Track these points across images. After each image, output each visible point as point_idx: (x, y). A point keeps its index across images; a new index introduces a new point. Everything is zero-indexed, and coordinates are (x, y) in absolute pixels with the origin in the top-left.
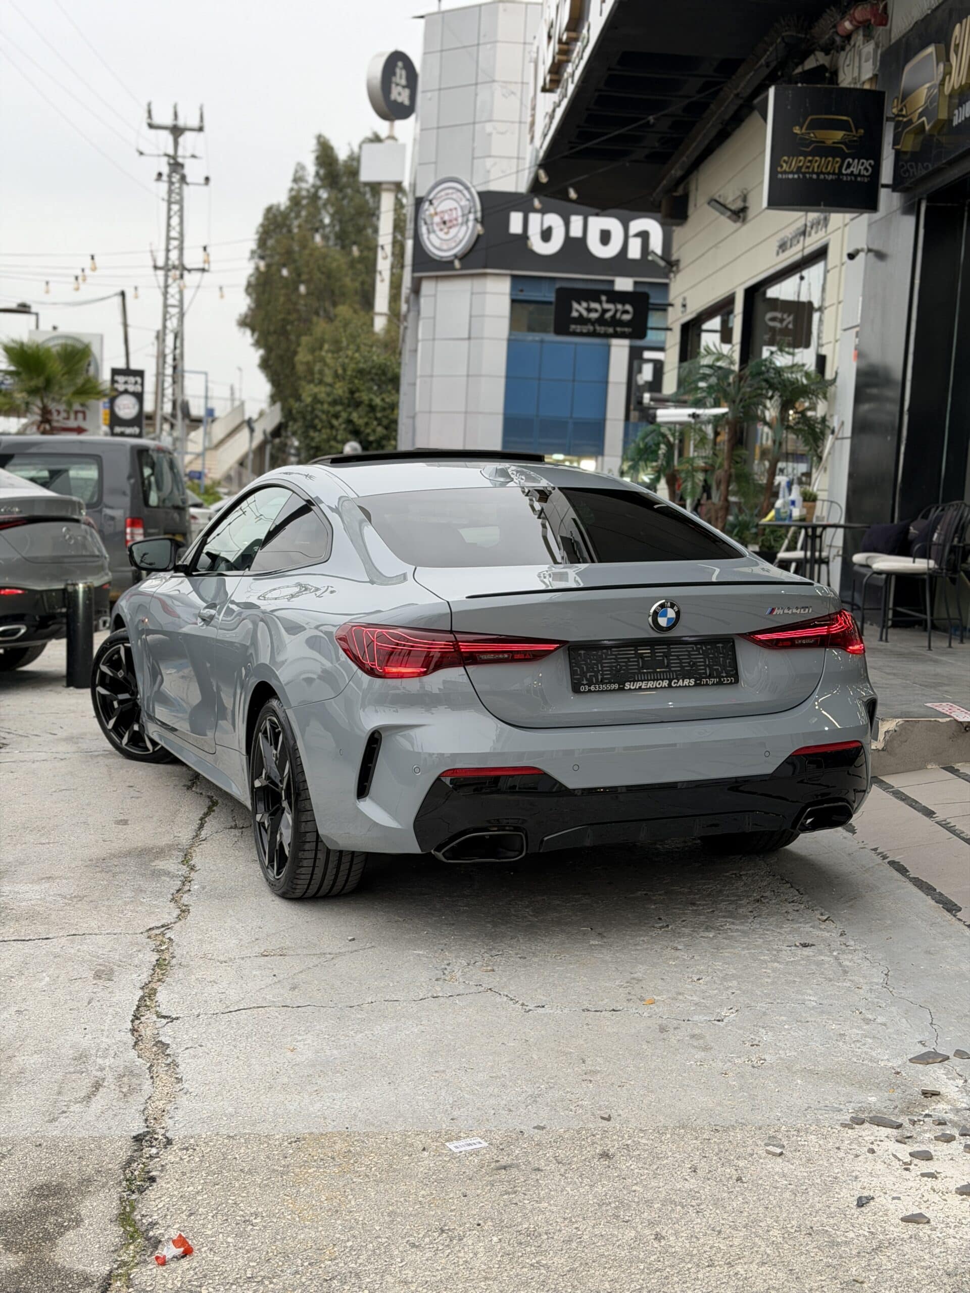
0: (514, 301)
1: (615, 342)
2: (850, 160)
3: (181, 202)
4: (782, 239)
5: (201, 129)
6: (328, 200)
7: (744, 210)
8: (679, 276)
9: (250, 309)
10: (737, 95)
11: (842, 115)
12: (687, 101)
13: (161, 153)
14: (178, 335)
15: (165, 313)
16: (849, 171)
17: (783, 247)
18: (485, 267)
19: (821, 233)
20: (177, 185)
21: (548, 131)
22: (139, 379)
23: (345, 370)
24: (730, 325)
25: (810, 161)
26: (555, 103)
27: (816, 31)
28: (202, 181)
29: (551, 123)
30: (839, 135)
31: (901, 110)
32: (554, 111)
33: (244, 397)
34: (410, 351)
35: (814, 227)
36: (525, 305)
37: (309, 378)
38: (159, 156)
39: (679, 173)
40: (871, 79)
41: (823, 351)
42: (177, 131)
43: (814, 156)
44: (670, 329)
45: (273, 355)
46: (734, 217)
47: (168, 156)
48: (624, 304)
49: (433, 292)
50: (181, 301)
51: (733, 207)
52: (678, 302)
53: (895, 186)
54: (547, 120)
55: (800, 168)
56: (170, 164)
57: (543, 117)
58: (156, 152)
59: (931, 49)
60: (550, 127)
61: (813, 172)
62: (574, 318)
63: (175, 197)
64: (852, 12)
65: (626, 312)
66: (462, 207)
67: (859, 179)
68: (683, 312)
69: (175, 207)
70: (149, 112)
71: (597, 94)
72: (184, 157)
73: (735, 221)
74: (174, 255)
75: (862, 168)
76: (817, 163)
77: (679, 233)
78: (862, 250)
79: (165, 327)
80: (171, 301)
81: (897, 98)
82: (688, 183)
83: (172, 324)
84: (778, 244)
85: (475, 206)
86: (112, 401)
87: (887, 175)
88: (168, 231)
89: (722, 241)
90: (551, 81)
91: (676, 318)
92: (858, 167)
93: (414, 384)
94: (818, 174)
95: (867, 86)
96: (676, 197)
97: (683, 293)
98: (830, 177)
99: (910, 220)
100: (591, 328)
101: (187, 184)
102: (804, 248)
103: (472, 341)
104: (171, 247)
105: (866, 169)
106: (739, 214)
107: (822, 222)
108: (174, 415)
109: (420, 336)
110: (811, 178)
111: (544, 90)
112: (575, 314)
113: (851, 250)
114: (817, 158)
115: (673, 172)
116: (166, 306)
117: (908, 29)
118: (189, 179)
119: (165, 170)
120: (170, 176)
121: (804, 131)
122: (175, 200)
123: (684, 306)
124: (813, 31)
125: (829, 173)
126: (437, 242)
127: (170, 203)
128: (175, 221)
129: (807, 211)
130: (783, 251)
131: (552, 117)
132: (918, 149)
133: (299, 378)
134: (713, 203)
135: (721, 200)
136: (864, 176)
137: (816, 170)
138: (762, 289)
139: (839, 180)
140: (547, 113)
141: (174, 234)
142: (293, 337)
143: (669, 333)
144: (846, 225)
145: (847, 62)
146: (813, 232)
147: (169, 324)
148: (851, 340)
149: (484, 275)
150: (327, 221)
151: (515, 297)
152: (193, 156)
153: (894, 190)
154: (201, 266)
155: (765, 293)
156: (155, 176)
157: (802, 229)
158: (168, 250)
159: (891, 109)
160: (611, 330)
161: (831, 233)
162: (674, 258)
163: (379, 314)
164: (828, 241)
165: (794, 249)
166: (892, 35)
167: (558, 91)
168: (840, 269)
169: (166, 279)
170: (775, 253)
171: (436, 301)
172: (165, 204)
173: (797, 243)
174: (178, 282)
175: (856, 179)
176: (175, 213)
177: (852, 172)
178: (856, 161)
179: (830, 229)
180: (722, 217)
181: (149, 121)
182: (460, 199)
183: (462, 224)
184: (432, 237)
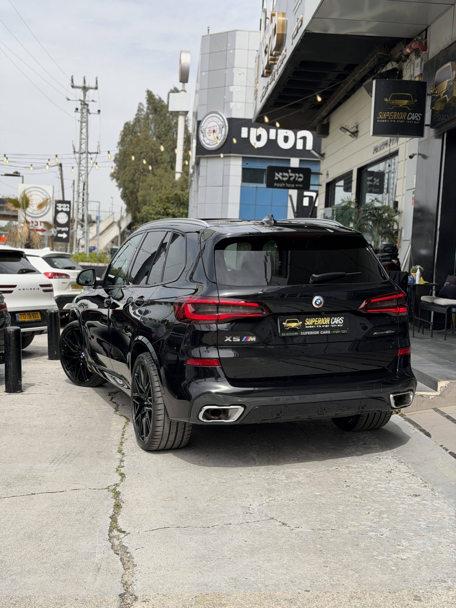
0: (243, 169)
1: (290, 190)
2: (411, 114)
3: (87, 122)
4: (376, 147)
5: (96, 88)
6: (153, 119)
7: (357, 132)
8: (325, 161)
9: (116, 169)
10: (354, 80)
13: (78, 99)
14: (85, 184)
15: (79, 173)
16: (410, 119)
17: (376, 150)
18: (230, 153)
19: (395, 145)
20: (85, 114)
21: (264, 96)
22: (68, 205)
23: (161, 199)
24: (350, 184)
25: (392, 114)
26: (268, 82)
27: (392, 52)
28: (97, 112)
29: (266, 91)
30: (406, 102)
31: (435, 91)
32: (268, 86)
34: (195, 191)
36: (249, 171)
37: (144, 203)
38: (77, 101)
39: (325, 114)
40: (419, 76)
41: (397, 200)
42: (85, 89)
43: (394, 112)
44: (321, 185)
45: (127, 192)
46: (353, 135)
47: (80, 100)
48: (299, 174)
49: (205, 164)
50: (87, 168)
51: (351, 131)
52: (324, 173)
53: (432, 126)
55: (387, 117)
56: (81, 104)
57: (262, 88)
58: (75, 99)
59: (449, 64)
60: (265, 93)
61: (394, 119)
62: (276, 180)
63: (84, 120)
64: (410, 44)
65: (300, 177)
66: (219, 125)
67: (415, 122)
68: (327, 178)
69: (84, 124)
70: (72, 80)
71: (289, 79)
72: (88, 101)
73: (353, 137)
74: (83, 146)
75: (416, 117)
76: (396, 115)
77: (324, 141)
78: (416, 154)
79: (79, 180)
80: (82, 168)
81: (433, 85)
82: (329, 119)
83: (83, 178)
84: (373, 149)
85: (225, 125)
86: (56, 215)
87: (428, 120)
88: (81, 135)
89: (346, 146)
90: (266, 72)
91: (324, 180)
92: (415, 117)
93: (196, 207)
94: (396, 120)
95: (417, 79)
96: (323, 125)
97: (327, 168)
98: (402, 121)
99: (439, 141)
100: (283, 185)
101: (90, 113)
102: (387, 151)
103: (224, 187)
104: (82, 143)
105: (418, 118)
106: (355, 134)
107: (395, 141)
109: (199, 185)
110: (393, 122)
111: (263, 76)
112: (276, 178)
113: (410, 154)
114: (396, 113)
115: (322, 113)
116: (79, 170)
117: (437, 54)
119: (79, 107)
120: (82, 110)
121: (389, 100)
122: (84, 122)
123: (328, 175)
124: (391, 52)
125: (401, 120)
126: (208, 142)
127: (82, 122)
128: (84, 131)
129: (389, 137)
130: (376, 152)
131: (267, 89)
132: (443, 109)
133: (140, 203)
134: (343, 129)
135: (346, 128)
136: (417, 121)
137: (395, 118)
138: (366, 169)
139: (405, 123)
140: (264, 87)
141: (83, 137)
142: (137, 183)
143: (320, 187)
144: (407, 142)
145: (408, 67)
146: (391, 144)
147: (81, 178)
148: (411, 196)
149: (230, 156)
151: (244, 167)
152: (93, 101)
153: (431, 127)
154: (96, 151)
156: (74, 110)
157: (385, 143)
159: (429, 90)
160: (293, 186)
161: (401, 145)
162: (322, 152)
163: (177, 172)
164: (399, 148)
165: (382, 152)
166: (430, 56)
167: (270, 77)
168: (405, 162)
169: (80, 158)
170: (372, 153)
171: (207, 168)
172: (79, 123)
173: (384, 148)
174: (85, 159)
175: (413, 122)
176: (84, 127)
177: (412, 119)
178: (413, 114)
179: (399, 143)
180: (346, 135)
181: (72, 84)
182: (219, 122)
183: (219, 133)
184: (205, 139)
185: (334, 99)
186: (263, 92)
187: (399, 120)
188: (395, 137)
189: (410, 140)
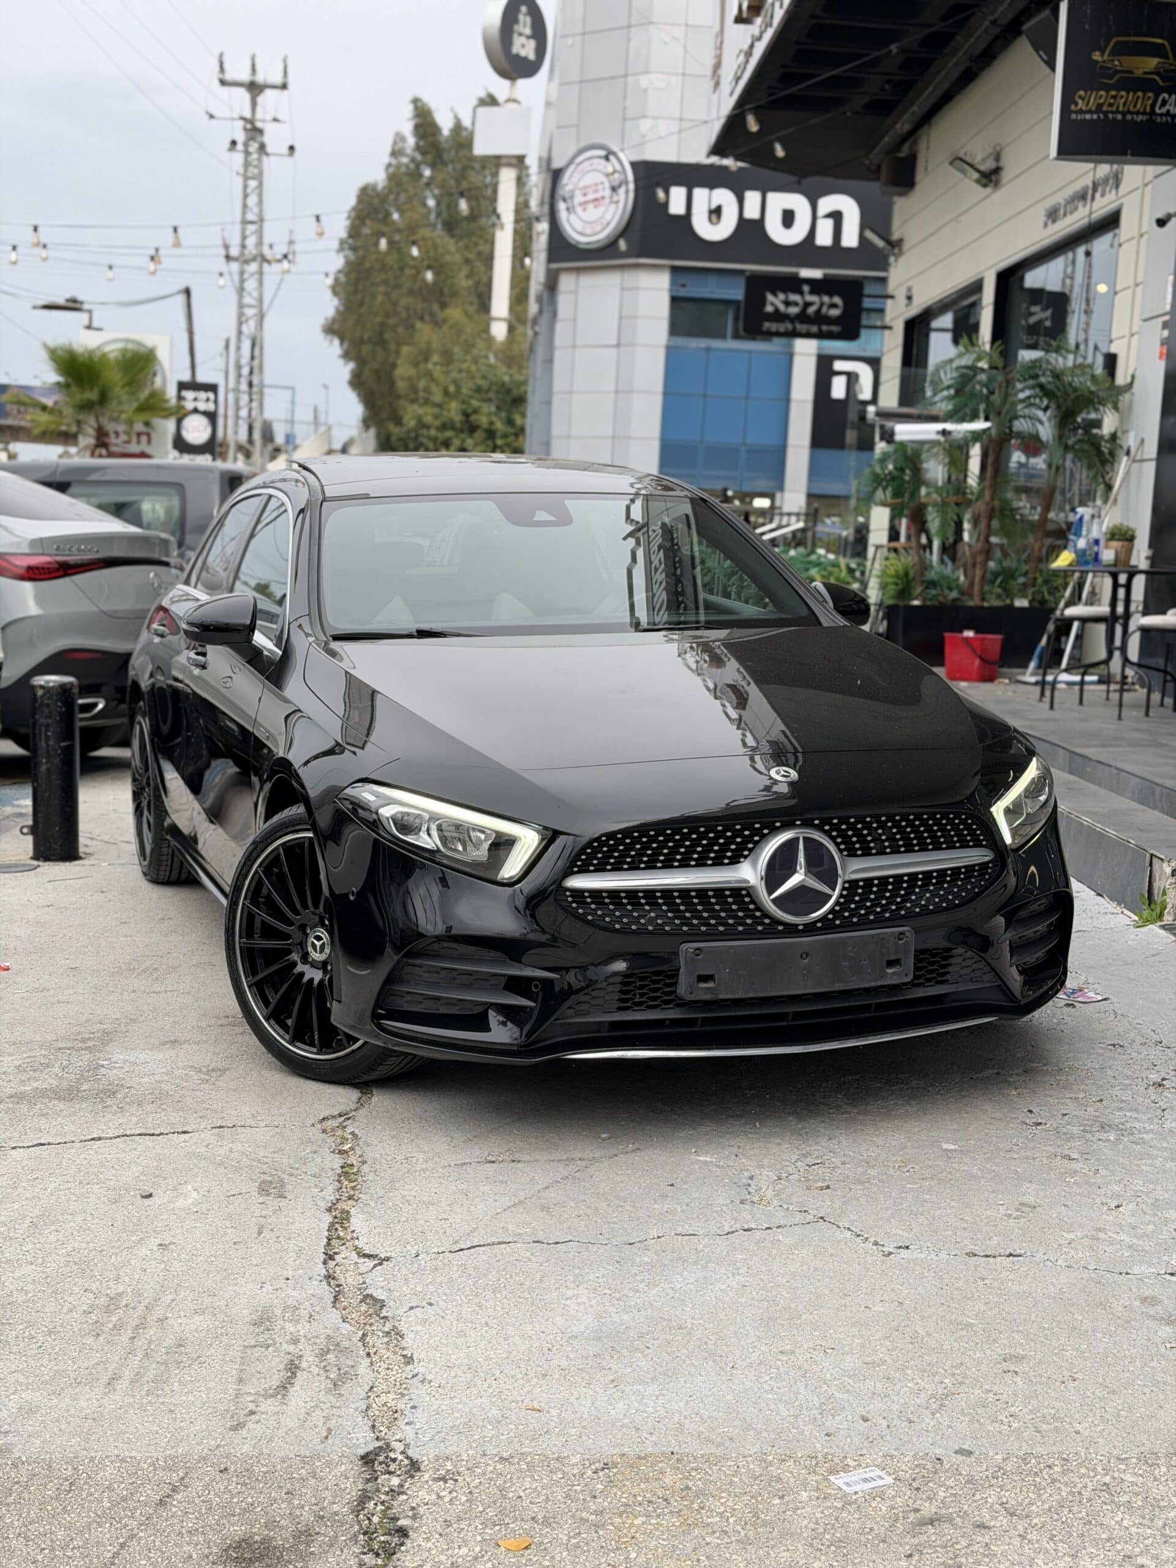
0: (674, 300)
2: (1166, 95)
3: (260, 177)
4: (1051, 207)
5: (284, 86)
6: (432, 180)
7: (997, 171)
8: (902, 259)
9: (338, 311)
10: (994, 22)
11: (1155, 37)
12: (927, 31)
13: (236, 116)
14: (256, 342)
15: (240, 315)
16: (1164, 110)
17: (1053, 215)
18: (640, 256)
19: (1111, 197)
20: (255, 156)
21: (743, 72)
22: (211, 395)
23: (458, 388)
24: (972, 321)
25: (1114, 97)
26: (753, 36)
28: (286, 151)
29: (747, 62)
30: (1151, 63)
32: (752, 46)
33: (331, 421)
34: (544, 361)
35: (1100, 189)
36: (688, 304)
37: (413, 396)
38: (233, 119)
39: (908, 127)
41: (1112, 349)
42: (255, 88)
43: (1119, 90)
44: (890, 328)
45: (367, 371)
46: (986, 181)
47: (242, 118)
48: (832, 296)
49: (573, 288)
50: (260, 299)
51: (982, 168)
52: (900, 293)
54: (742, 58)
55: (1100, 106)
56: (245, 129)
57: (735, 56)
58: (228, 115)
60: (745, 68)
61: (1117, 111)
62: (769, 314)
63: (253, 171)
65: (834, 305)
68: (907, 305)
69: (253, 184)
70: (221, 64)
72: (264, 121)
73: (985, 187)
74: (251, 242)
76: (1123, 99)
77: (902, 205)
78: (1175, 214)
79: (240, 332)
80: (248, 300)
83: (249, 328)
84: (1046, 213)
85: (626, 181)
86: (179, 421)
88: (244, 212)
89: (968, 210)
90: (749, 8)
91: (898, 313)
93: (549, 403)
94: (1124, 114)
96: (901, 159)
97: (907, 281)
98: (1140, 117)
100: (790, 326)
101: (268, 155)
103: (622, 349)
104: (247, 233)
106: (992, 176)
107: (1112, 179)
109: (557, 343)
110: (1115, 119)
111: (739, 20)
112: (769, 309)
113: (1159, 215)
114: (1123, 93)
116: (241, 306)
118: (269, 149)
119: (240, 137)
120: (246, 145)
121: (1105, 58)
122: (253, 175)
123: (909, 298)
125: (1138, 113)
126: (578, 225)
127: (246, 178)
128: (252, 200)
129: (1099, 162)
130: (1054, 221)
131: (749, 54)
133: (400, 397)
134: (957, 162)
135: (968, 159)
137: (1121, 108)
138: (1019, 274)
139: (1150, 121)
140: (741, 51)
141: (251, 216)
142: (393, 346)
143: (887, 332)
144: (1147, 184)
146: (1097, 194)
147: (244, 329)
148: (1156, 334)
149: (636, 266)
150: (432, 204)
151: (675, 294)
152: (275, 120)
154: (285, 255)
155: (1022, 279)
156: (227, 144)
157: (1082, 192)
158: (244, 237)
160: (814, 329)
162: (900, 234)
163: (498, 319)
164: (1122, 205)
165: (1069, 219)
167: (759, 21)
168: (1139, 244)
169: (242, 273)
170: (1041, 224)
171: (576, 299)
172: (240, 180)
173: (1076, 209)
174: (256, 276)
176: (253, 191)
177: (1168, 110)
178: (1173, 96)
179: (1123, 189)
180: (967, 180)
181: (221, 76)
183: (610, 204)
184: (572, 217)
185: (935, 82)
186: (739, 67)
187: (1132, 113)
188: (1112, 163)
189: (1157, 177)
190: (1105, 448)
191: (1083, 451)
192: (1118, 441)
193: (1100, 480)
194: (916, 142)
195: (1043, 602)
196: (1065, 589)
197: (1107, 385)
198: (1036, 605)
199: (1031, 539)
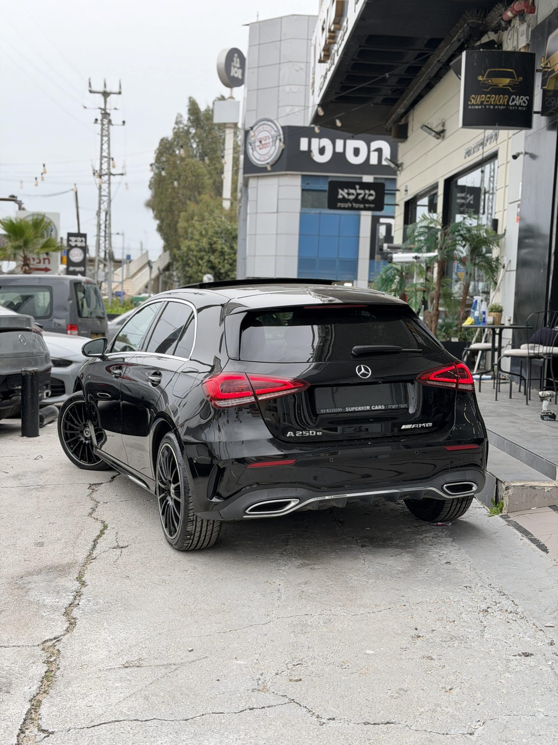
0: (303, 191)
1: (363, 213)
2: (514, 96)
3: (108, 136)
4: (468, 149)
5: (120, 93)
6: (195, 134)
7: (443, 132)
8: (402, 174)
9: (151, 197)
11: (510, 69)
12: (407, 66)
13: (97, 107)
14: (107, 213)
15: (100, 200)
16: (513, 103)
17: (468, 153)
18: (286, 170)
19: (494, 144)
20: (106, 126)
21: (322, 86)
22: (83, 239)
23: (207, 232)
24: (435, 202)
25: (489, 98)
26: (327, 69)
27: (489, 18)
28: (121, 123)
29: (324, 81)
30: (507, 81)
32: (326, 74)
34: (243, 220)
35: (489, 140)
36: (310, 192)
37: (185, 236)
38: (96, 109)
39: (403, 111)
40: (525, 46)
41: (496, 217)
42: (106, 94)
43: (491, 94)
44: (398, 205)
45: (164, 224)
46: (438, 136)
47: (101, 109)
48: (369, 190)
49: (256, 186)
50: (109, 193)
51: (436, 130)
52: (402, 189)
53: (543, 113)
54: (322, 80)
55: (482, 102)
56: (102, 114)
57: (319, 78)
60: (324, 84)
61: (491, 105)
62: (340, 199)
63: (105, 133)
64: (512, 5)
65: (371, 195)
66: (272, 136)
67: (520, 108)
68: (406, 195)
69: (105, 139)
70: (90, 84)
71: (353, 62)
72: (110, 109)
73: (438, 139)
74: (105, 166)
75: (522, 101)
76: (494, 98)
77: (402, 147)
78: (521, 153)
79: (100, 208)
80: (103, 193)
81: (544, 57)
83: (104, 206)
84: (465, 152)
85: (279, 135)
86: (68, 251)
87: (537, 105)
88: (101, 152)
89: (430, 151)
90: (324, 56)
91: (401, 198)
92: (519, 101)
93: (245, 240)
94: (494, 106)
95: (523, 51)
96: (400, 126)
97: (405, 183)
98: (502, 107)
99: (553, 134)
100: (350, 205)
101: (112, 125)
102: (483, 153)
103: (279, 214)
104: (103, 162)
105: (524, 102)
106: (441, 134)
107: (494, 137)
108: (105, 259)
109: (248, 211)
110: (489, 108)
111: (320, 61)
112: (340, 197)
113: (514, 154)
114: (494, 96)
115: (399, 110)
116: (100, 196)
117: (549, 14)
118: (113, 122)
119: (99, 117)
120: (102, 121)
121: (484, 78)
122: (105, 134)
123: (406, 191)
124: (487, 19)
125: (500, 105)
126: (257, 157)
127: (102, 136)
128: (105, 146)
129: (485, 129)
130: (469, 156)
131: (325, 78)
133: (180, 236)
134: (424, 128)
135: (429, 126)
136: (523, 106)
137: (493, 103)
138: (455, 180)
139: (507, 109)
140: (322, 76)
141: (105, 154)
142: (176, 213)
143: (397, 207)
144: (510, 138)
145: (509, 37)
146: (488, 143)
147: (102, 206)
148: (514, 209)
149: (285, 175)
150: (195, 146)
151: (304, 188)
152: (115, 109)
153: (542, 115)
154: (121, 172)
155: (456, 182)
156: (94, 121)
157: (480, 142)
158: (101, 164)
159: (540, 64)
160: (362, 206)
161: (500, 144)
162: (399, 162)
163: (225, 200)
164: (499, 148)
165: (476, 154)
166: (539, 19)
167: (330, 61)
168: (506, 166)
169: (101, 180)
170: (463, 157)
171: (257, 190)
172: (99, 137)
173: (478, 150)
174: (107, 182)
175: (518, 108)
176: (105, 142)
177: (516, 104)
178: (518, 97)
179: (499, 141)
180: (430, 136)
181: (90, 89)
182: (271, 131)
183: (272, 146)
184: (255, 153)
186: (322, 83)
187: (498, 105)
188: (493, 129)
189: (514, 135)
190: (494, 264)
191: (482, 265)
192: (499, 261)
193: (492, 280)
194: (407, 117)
195: (465, 339)
196: (475, 332)
197: (493, 234)
198: (462, 340)
199: (459, 308)
